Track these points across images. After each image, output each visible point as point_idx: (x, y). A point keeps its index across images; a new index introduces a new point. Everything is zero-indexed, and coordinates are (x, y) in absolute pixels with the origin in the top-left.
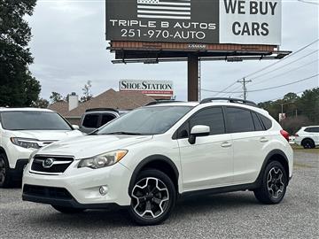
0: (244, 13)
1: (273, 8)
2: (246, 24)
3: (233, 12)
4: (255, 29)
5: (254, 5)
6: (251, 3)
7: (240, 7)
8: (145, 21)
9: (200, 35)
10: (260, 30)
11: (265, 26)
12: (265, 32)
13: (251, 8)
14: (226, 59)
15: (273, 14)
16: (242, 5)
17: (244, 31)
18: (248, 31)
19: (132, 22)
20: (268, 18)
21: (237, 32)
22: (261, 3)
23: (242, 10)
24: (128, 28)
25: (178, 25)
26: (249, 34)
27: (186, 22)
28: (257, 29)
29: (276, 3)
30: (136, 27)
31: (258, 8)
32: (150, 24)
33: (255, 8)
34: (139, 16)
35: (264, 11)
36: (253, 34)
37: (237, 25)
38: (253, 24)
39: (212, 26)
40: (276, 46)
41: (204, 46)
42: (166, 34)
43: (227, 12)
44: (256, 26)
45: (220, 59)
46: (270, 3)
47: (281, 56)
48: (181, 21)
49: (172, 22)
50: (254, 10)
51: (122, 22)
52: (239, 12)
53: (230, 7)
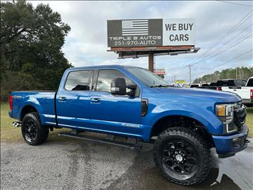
0: (176, 30)
1: (191, 27)
2: (177, 35)
3: (170, 30)
4: (182, 37)
6: (179, 25)
7: (173, 27)
8: (126, 37)
9: (153, 42)
10: (184, 38)
11: (187, 36)
12: (187, 39)
13: (179, 27)
14: (168, 54)
15: (191, 29)
16: (175, 26)
17: (175, 39)
19: (120, 38)
20: (188, 32)
21: (172, 39)
22: (185, 24)
23: (175, 28)
24: (118, 41)
26: (178, 40)
27: (146, 36)
29: (192, 24)
30: (121, 40)
31: (183, 27)
32: (129, 38)
34: (123, 35)
35: (186, 28)
36: (180, 40)
37: (172, 36)
39: (159, 38)
40: (194, 46)
41: (155, 48)
42: (136, 43)
43: (167, 30)
45: (166, 54)
46: (190, 24)
47: (196, 51)
48: (143, 36)
49: (139, 37)
51: (115, 38)
52: (173, 30)
53: (168, 27)
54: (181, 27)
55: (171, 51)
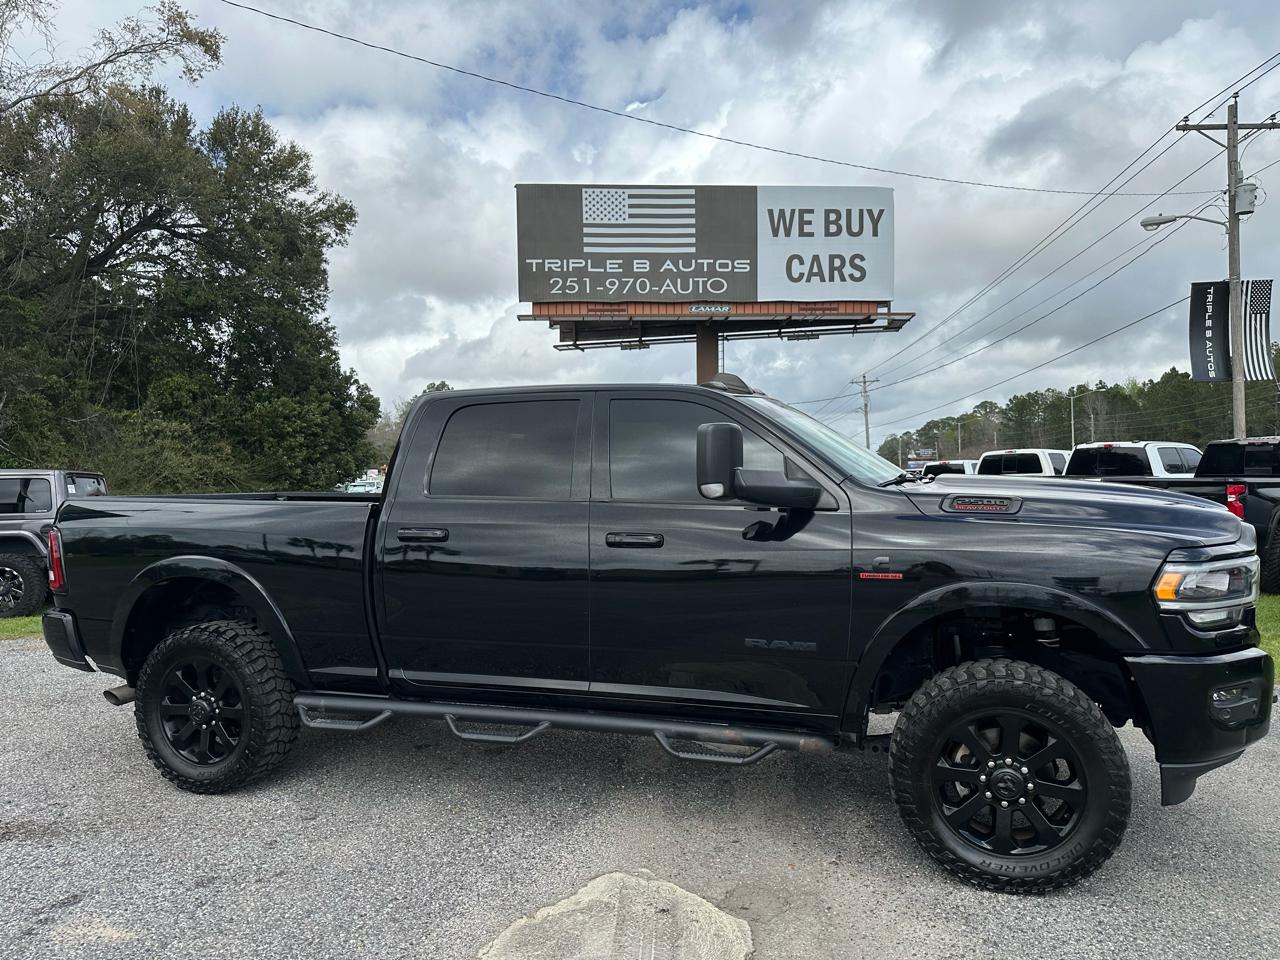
0: (811, 235)
1: (875, 223)
2: (816, 258)
3: (788, 233)
4: (836, 268)
5: (833, 217)
6: (828, 212)
7: (802, 223)
8: (599, 260)
9: (717, 286)
10: (848, 270)
11: (857, 261)
12: (857, 274)
13: (828, 223)
14: (780, 335)
15: (875, 234)
16: (807, 217)
17: (811, 274)
18: (820, 274)
19: (574, 263)
20: (865, 244)
21: (796, 275)
22: (849, 212)
23: (807, 229)
24: (564, 276)
25: (668, 265)
26: (823, 280)
27: (687, 259)
28: (840, 269)
29: (881, 212)
30: (580, 273)
31: (843, 222)
32: (611, 266)
33: (836, 222)
34: (586, 250)
35: (855, 229)
36: (832, 279)
37: (796, 262)
38: (832, 258)
39: (742, 266)
40: (886, 304)
41: (726, 309)
42: (643, 286)
43: (775, 233)
44: (837, 263)
45: (769, 336)
46: (870, 212)
47: (895, 325)
48: (674, 258)
49: (656, 260)
50: (833, 228)
51: (552, 264)
52: (802, 234)
53: (781, 224)
54: (834, 222)
55: (791, 323)
